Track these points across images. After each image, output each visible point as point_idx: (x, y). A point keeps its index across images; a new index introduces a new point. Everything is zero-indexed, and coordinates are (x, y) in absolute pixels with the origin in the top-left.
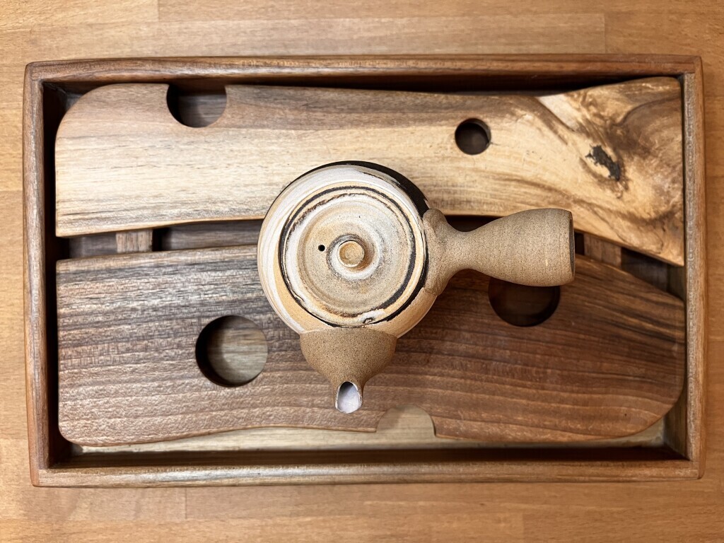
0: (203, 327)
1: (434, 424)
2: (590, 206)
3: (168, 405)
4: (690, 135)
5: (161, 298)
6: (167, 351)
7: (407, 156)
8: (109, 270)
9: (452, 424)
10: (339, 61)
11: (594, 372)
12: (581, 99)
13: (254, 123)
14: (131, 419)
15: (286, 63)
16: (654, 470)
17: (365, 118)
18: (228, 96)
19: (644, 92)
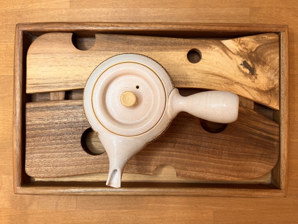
0: (84, 131)
1: (176, 172)
2: (241, 85)
3: (69, 162)
4: (283, 57)
5: (68, 119)
6: (69, 140)
7: (168, 63)
8: (47, 107)
9: (184, 172)
10: (141, 25)
11: (242, 152)
12: (238, 42)
13: (106, 49)
14: (54, 167)
15: (120, 25)
16: (266, 193)
17: (151, 48)
18: (96, 38)
19: (264, 39)
